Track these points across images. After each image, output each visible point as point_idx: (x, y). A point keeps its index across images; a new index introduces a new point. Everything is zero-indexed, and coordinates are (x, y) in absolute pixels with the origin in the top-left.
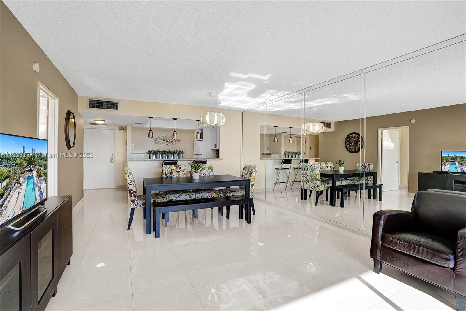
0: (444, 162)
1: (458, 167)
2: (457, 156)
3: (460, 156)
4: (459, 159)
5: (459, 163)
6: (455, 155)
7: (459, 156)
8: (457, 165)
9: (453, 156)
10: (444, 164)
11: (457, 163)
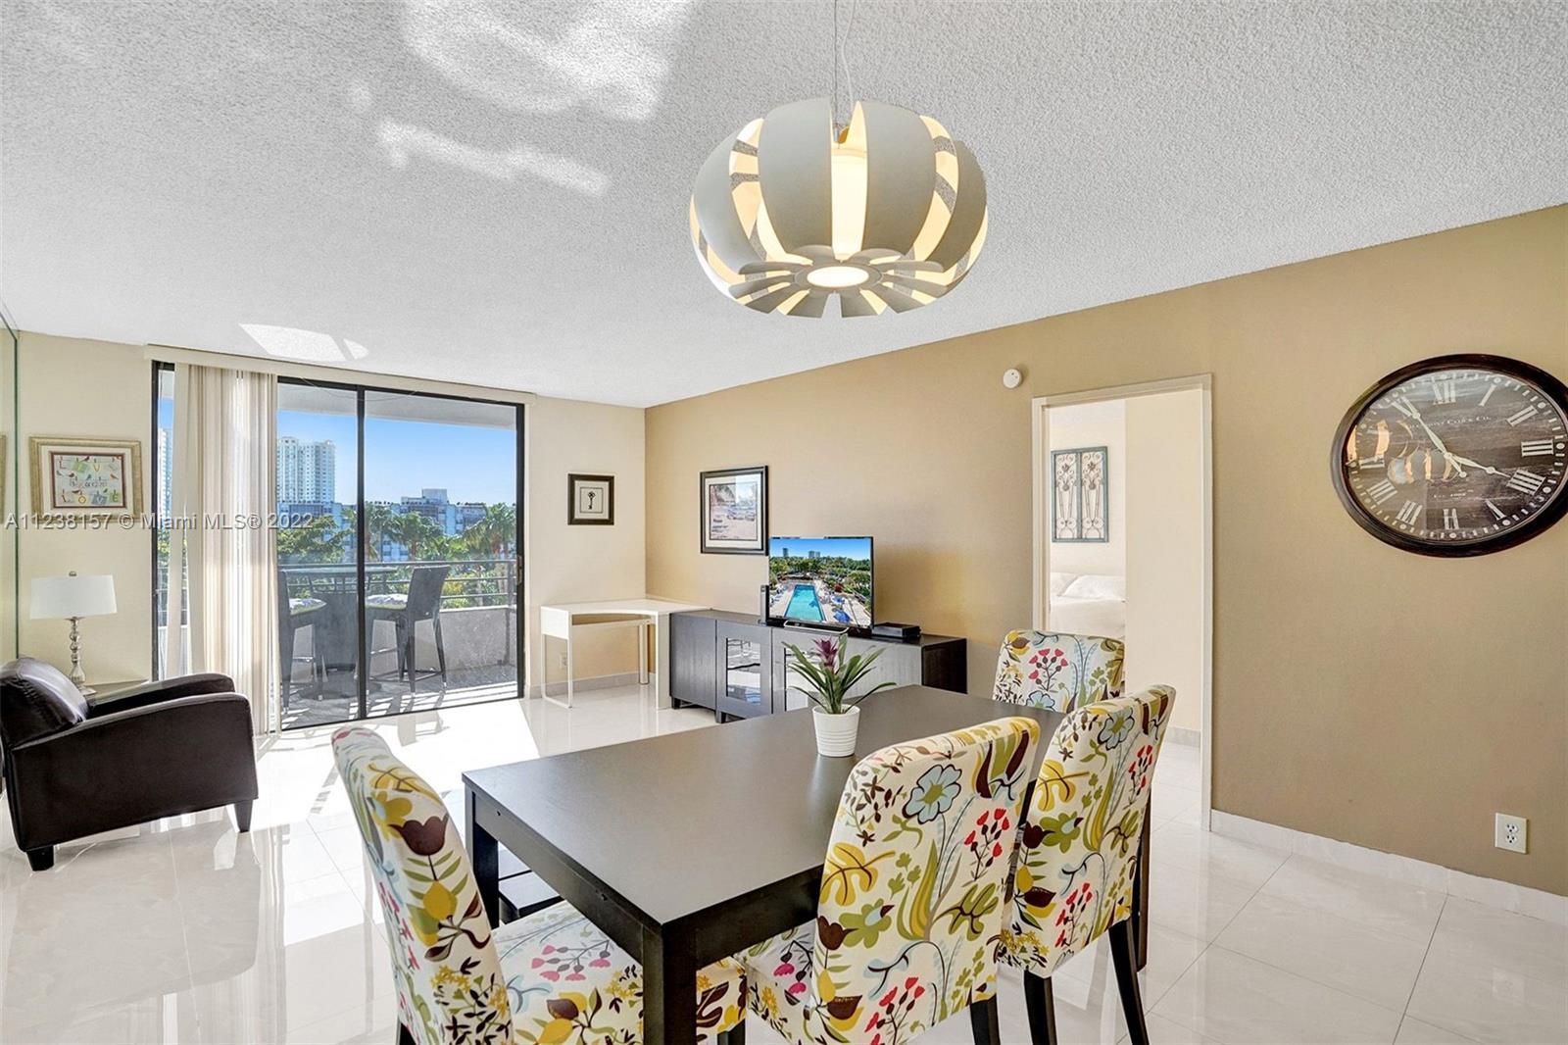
1: (824, 602)
2: (821, 556)
3: (832, 556)
4: (826, 569)
5: (829, 585)
6: (811, 553)
7: (826, 556)
8: (821, 594)
9: (806, 556)
11: (818, 584)
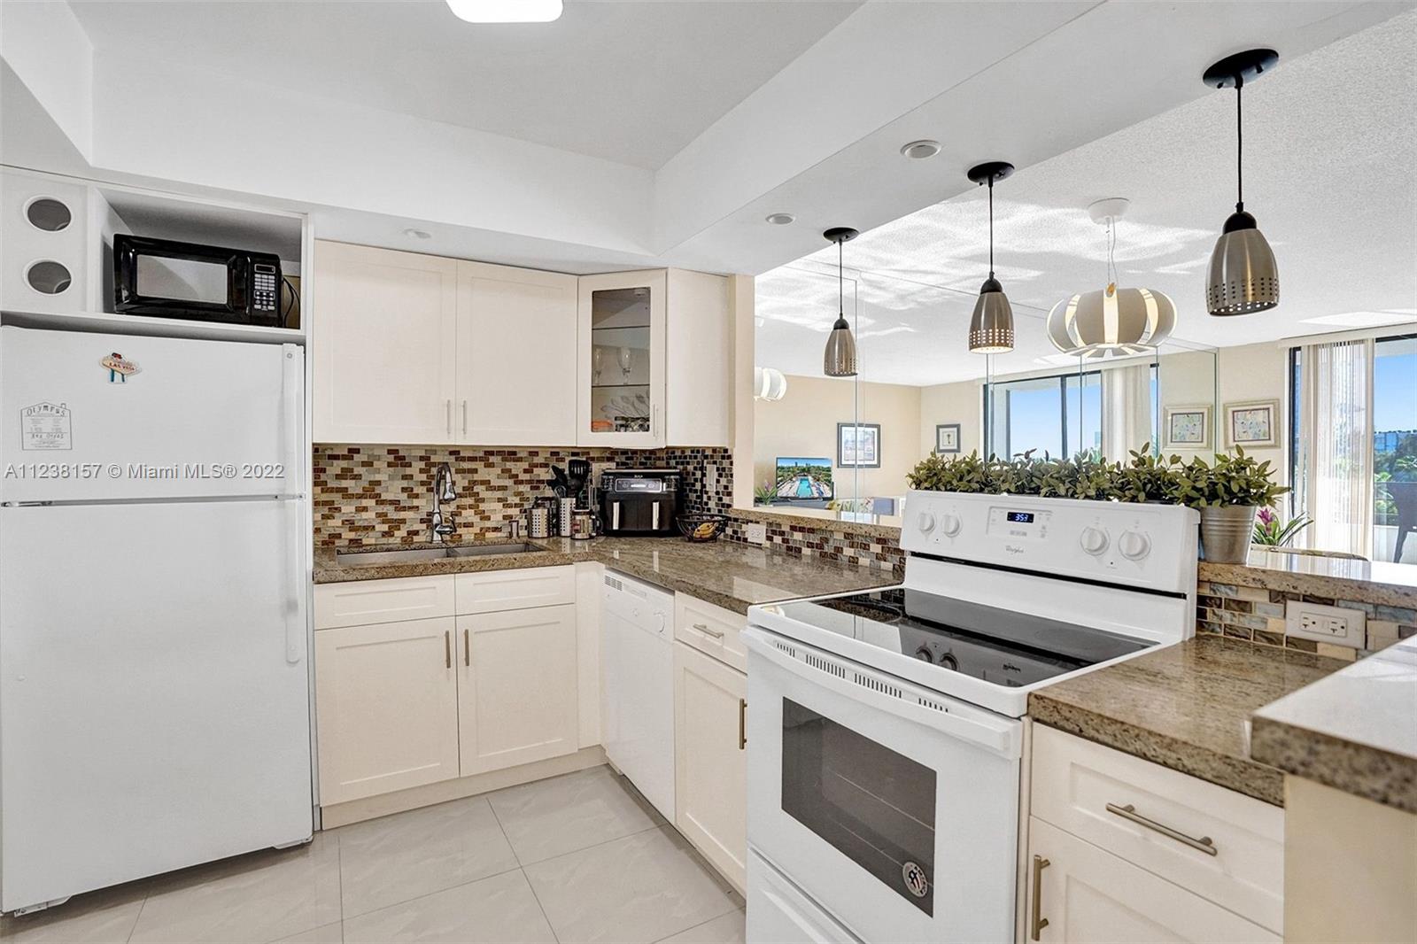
0: (789, 477)
4: (813, 471)
5: (814, 478)
8: (811, 482)
9: (805, 466)
10: (791, 479)
11: (810, 478)
